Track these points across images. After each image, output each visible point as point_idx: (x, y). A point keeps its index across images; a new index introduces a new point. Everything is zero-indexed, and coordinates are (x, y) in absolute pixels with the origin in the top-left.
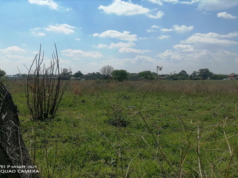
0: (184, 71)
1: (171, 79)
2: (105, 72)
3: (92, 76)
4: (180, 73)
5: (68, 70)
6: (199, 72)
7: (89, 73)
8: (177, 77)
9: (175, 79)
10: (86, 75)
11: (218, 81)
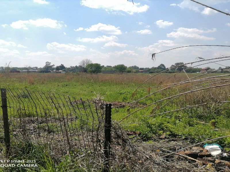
0: (163, 65)
1: (148, 72)
2: (84, 65)
3: (74, 69)
4: (159, 66)
5: (50, 63)
6: (175, 65)
7: (71, 67)
8: (154, 70)
9: (152, 73)
10: (69, 68)
11: (191, 74)
